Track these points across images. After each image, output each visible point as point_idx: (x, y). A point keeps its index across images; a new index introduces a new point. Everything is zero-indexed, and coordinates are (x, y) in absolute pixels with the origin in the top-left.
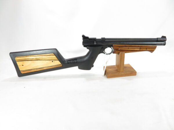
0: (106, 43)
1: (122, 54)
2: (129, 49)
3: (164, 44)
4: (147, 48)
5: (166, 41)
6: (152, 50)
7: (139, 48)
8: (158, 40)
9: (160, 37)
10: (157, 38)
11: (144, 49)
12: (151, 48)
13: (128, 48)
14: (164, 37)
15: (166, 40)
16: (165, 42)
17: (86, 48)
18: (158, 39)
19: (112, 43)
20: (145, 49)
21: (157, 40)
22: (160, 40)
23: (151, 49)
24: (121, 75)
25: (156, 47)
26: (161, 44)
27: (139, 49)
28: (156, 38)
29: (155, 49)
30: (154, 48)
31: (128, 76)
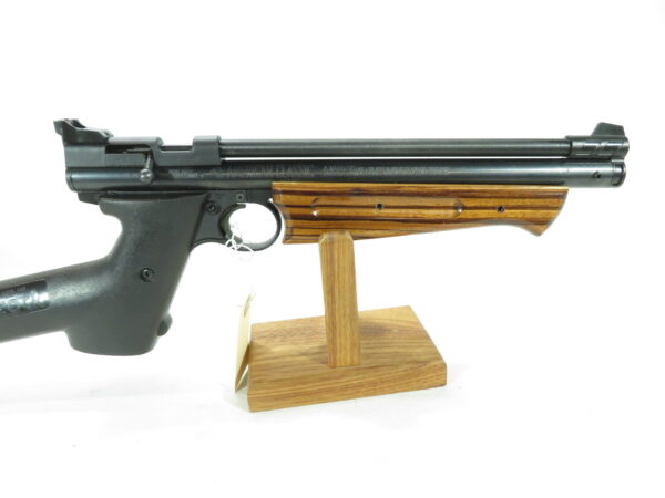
0: (229, 174)
1: (331, 243)
2: (385, 212)
3: (617, 180)
4: (503, 202)
5: (628, 160)
6: (540, 214)
7: (451, 202)
8: (571, 149)
9: (589, 132)
10: (570, 140)
11: (482, 214)
12: (528, 202)
13: (380, 206)
14: (612, 132)
15: (625, 150)
16: (622, 166)
17: (96, 208)
18: (575, 144)
19: (269, 173)
20: (494, 213)
21: (568, 152)
22: (584, 149)
23: (529, 213)
24: (346, 388)
25: (562, 196)
26: (595, 179)
27: (451, 213)
28: (562, 136)
29: (558, 208)
30: (548, 202)
31: (393, 391)
